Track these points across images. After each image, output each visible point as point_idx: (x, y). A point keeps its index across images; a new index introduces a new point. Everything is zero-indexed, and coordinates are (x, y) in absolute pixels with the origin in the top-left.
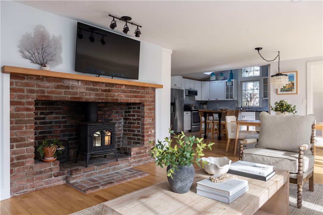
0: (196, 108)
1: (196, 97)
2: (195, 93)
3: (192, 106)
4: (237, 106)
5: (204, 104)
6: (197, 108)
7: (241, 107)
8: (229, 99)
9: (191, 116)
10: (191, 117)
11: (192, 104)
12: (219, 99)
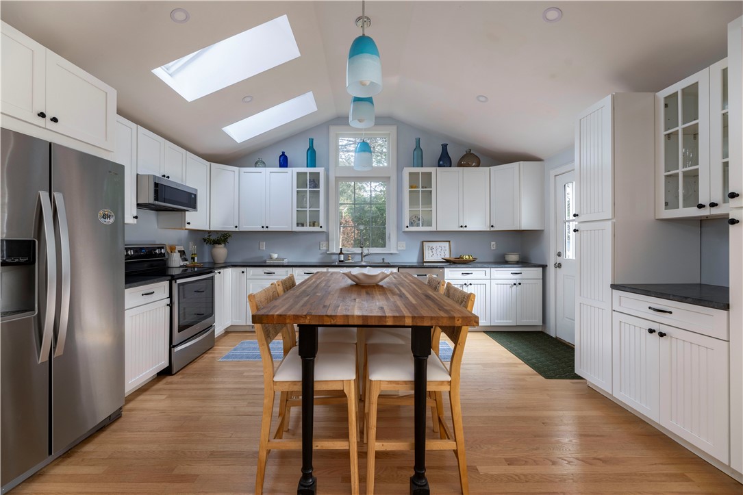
0: (188, 256)
1: (190, 216)
2: (189, 200)
3: (172, 249)
4: (325, 248)
5: (217, 242)
6: (193, 258)
7: (341, 253)
8: (307, 228)
9: (168, 301)
10: (171, 305)
11: (172, 243)
12: (272, 228)
